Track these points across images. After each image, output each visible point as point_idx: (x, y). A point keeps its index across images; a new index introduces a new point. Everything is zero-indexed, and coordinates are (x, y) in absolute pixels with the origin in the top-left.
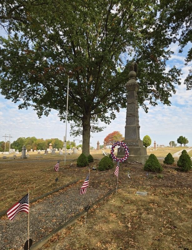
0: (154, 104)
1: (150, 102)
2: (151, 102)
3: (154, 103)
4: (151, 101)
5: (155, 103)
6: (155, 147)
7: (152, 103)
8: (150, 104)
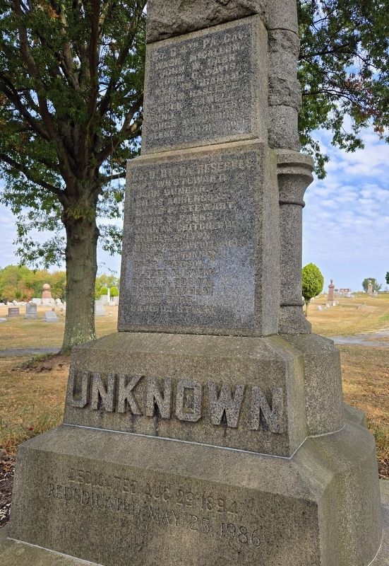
0: (348, 143)
1: (335, 138)
2: (338, 138)
3: (350, 137)
4: (337, 133)
5: (353, 138)
6: (331, 299)
7: (340, 142)
8: (333, 143)
